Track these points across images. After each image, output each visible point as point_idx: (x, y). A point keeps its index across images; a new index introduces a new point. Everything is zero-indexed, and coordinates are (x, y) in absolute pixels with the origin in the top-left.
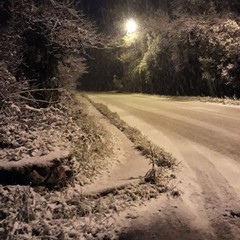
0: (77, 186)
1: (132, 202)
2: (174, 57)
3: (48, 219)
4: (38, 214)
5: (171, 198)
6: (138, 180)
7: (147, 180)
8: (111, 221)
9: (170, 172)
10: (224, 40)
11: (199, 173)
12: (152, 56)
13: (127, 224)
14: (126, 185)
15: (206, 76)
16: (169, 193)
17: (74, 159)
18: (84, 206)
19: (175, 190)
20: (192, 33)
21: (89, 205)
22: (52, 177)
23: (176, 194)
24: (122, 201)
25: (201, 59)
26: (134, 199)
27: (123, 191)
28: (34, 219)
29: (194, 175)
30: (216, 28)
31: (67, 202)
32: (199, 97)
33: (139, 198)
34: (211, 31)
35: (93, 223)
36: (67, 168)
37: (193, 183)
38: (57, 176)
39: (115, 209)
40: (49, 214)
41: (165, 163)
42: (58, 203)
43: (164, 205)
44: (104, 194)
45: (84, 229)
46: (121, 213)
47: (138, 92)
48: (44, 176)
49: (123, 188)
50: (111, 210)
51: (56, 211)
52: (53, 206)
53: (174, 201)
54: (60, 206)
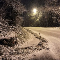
0: (18, 46)
1: (34, 51)
2: (46, 17)
3: (7, 55)
4: (4, 53)
5: (46, 50)
6: (36, 45)
7: (39, 45)
8: (27, 56)
9: (46, 43)
10: (59, 12)
11: (54, 43)
12: (40, 18)
13: (33, 57)
14: (33, 46)
15: (54, 22)
16: (46, 49)
17: (17, 38)
18: (19, 51)
19: (48, 48)
20: (50, 11)
21: (21, 51)
22: (10, 43)
23: (48, 49)
24: (31, 50)
25: (53, 18)
26: (35, 50)
27: (32, 48)
28: (3, 55)
29: (53, 44)
30: (57, 10)
31: (14, 50)
32: (52, 27)
33: (37, 50)
34: (55, 10)
35: (22, 56)
36: (15, 41)
37: (53, 46)
38: (12, 42)
39: (29, 53)
40: (8, 53)
41: (44, 41)
42: (11, 50)
43: (44, 52)
44: (26, 48)
45: (19, 58)
46: (31, 54)
47: (36, 27)
48: (7, 42)
49: (32, 47)
50: (28, 53)
51: (10, 53)
52: (10, 51)
53: (47, 51)
54: (12, 51)
